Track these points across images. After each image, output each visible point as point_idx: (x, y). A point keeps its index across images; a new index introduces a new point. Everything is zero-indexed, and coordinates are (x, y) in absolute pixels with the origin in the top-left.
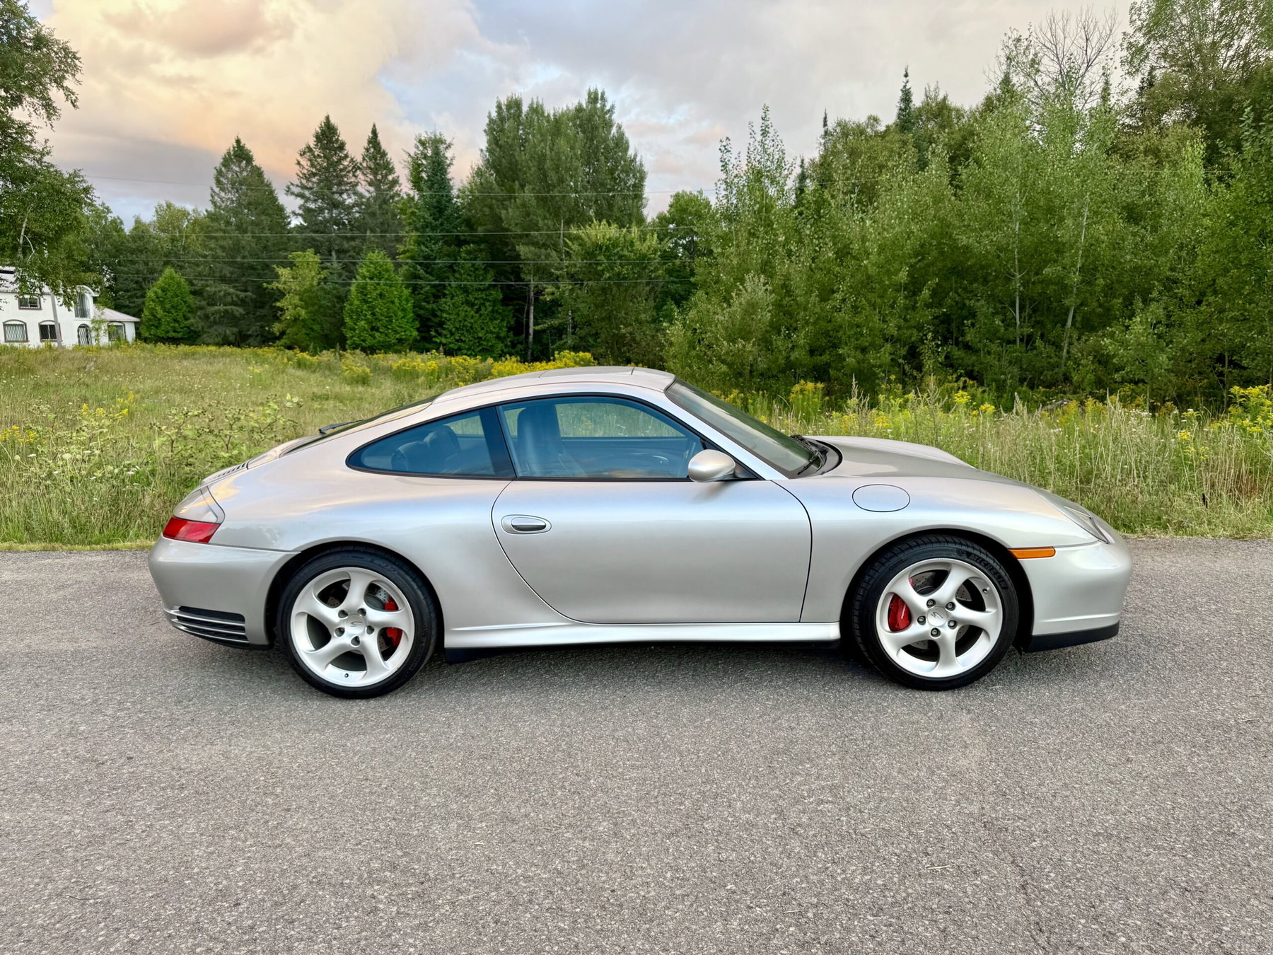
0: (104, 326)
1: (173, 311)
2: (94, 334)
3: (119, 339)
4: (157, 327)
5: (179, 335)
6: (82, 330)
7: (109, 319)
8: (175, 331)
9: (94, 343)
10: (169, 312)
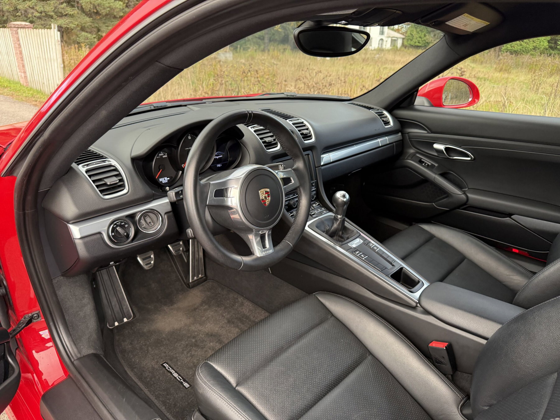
0: (390, 40)
1: (420, 32)
2: (385, 43)
3: (394, 46)
4: (411, 40)
5: (420, 45)
6: (381, 41)
7: (391, 36)
8: (419, 43)
9: (384, 47)
10: (418, 33)
